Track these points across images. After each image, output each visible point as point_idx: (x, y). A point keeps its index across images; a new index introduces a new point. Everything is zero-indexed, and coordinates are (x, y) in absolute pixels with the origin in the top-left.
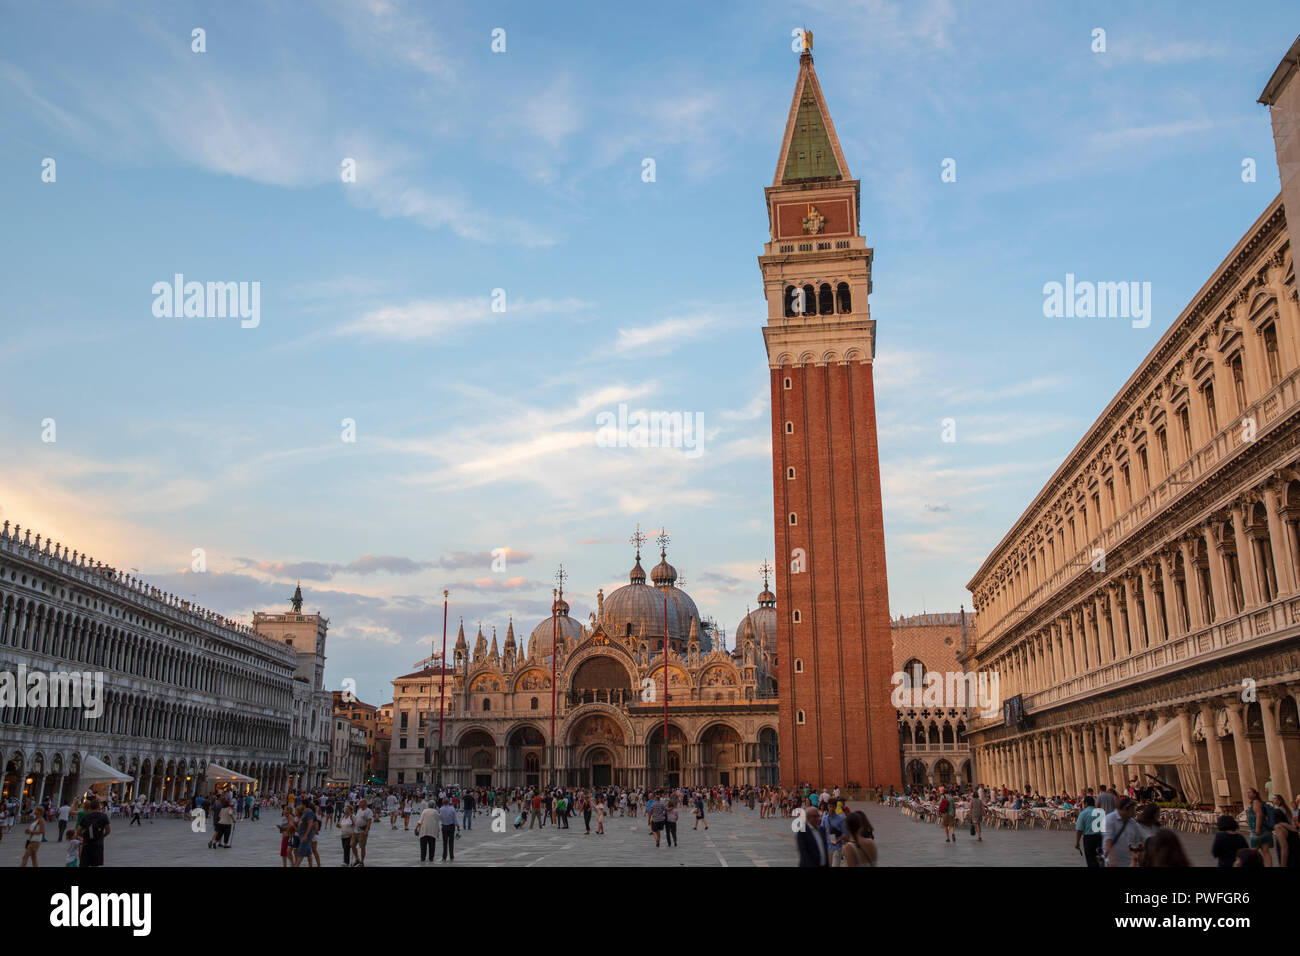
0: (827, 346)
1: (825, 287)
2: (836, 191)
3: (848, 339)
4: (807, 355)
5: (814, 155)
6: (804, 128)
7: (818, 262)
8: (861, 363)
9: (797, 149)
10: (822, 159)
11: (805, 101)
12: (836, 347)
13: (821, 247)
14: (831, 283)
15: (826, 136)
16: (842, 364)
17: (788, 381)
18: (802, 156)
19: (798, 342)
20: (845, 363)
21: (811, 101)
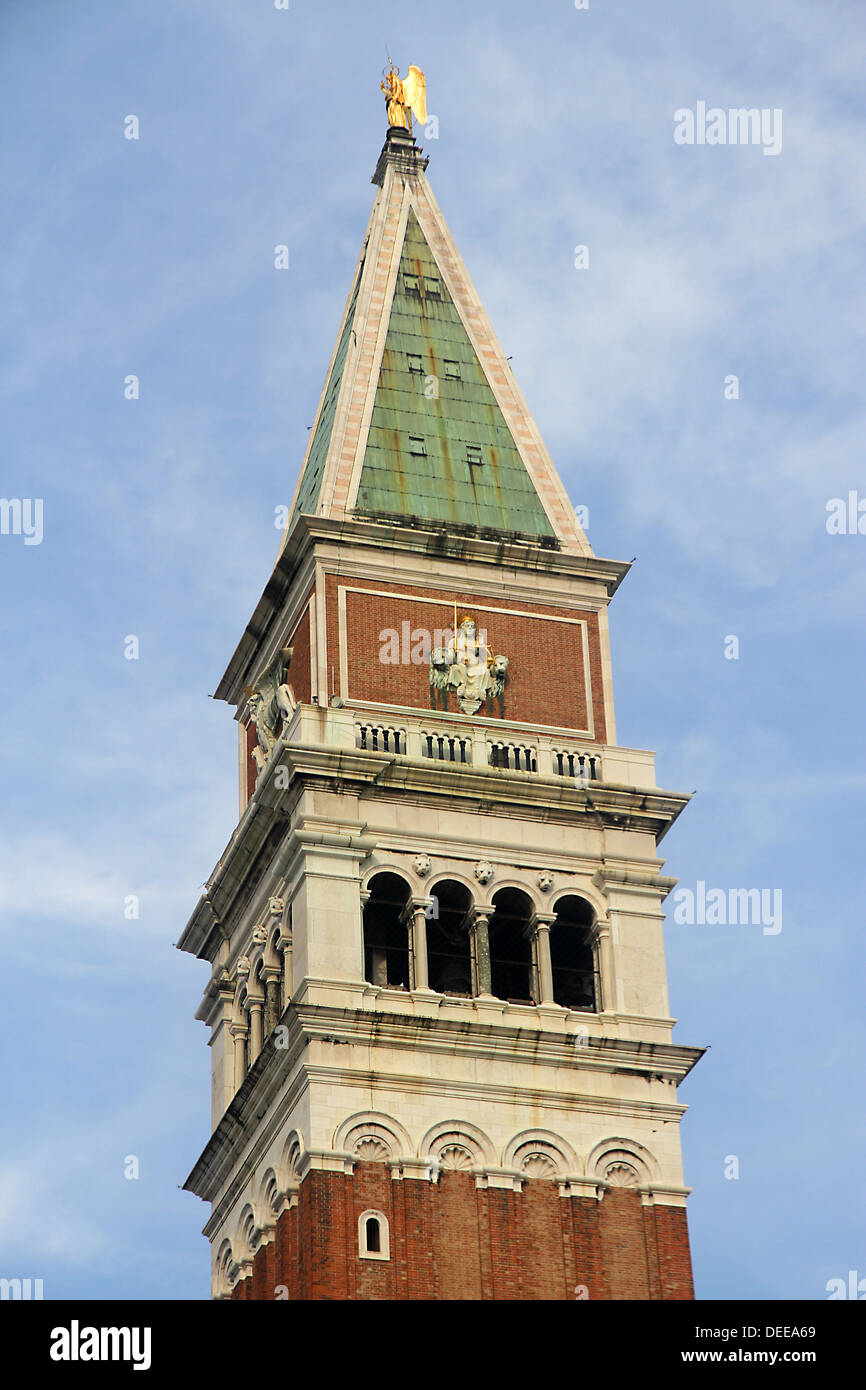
0: (525, 1118)
1: (512, 902)
2: (545, 584)
3: (600, 1101)
4: (454, 1137)
5: (457, 454)
6: (416, 363)
7: (487, 808)
8: (646, 1202)
9: (398, 421)
10: (486, 474)
11: (411, 283)
12: (556, 1122)
13: (499, 757)
14: (532, 892)
15: (493, 406)
16: (577, 1191)
17: (373, 1226)
18: (417, 447)
19: (418, 1082)
20: (591, 1193)
21: (433, 287)
